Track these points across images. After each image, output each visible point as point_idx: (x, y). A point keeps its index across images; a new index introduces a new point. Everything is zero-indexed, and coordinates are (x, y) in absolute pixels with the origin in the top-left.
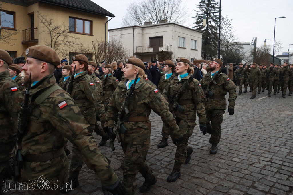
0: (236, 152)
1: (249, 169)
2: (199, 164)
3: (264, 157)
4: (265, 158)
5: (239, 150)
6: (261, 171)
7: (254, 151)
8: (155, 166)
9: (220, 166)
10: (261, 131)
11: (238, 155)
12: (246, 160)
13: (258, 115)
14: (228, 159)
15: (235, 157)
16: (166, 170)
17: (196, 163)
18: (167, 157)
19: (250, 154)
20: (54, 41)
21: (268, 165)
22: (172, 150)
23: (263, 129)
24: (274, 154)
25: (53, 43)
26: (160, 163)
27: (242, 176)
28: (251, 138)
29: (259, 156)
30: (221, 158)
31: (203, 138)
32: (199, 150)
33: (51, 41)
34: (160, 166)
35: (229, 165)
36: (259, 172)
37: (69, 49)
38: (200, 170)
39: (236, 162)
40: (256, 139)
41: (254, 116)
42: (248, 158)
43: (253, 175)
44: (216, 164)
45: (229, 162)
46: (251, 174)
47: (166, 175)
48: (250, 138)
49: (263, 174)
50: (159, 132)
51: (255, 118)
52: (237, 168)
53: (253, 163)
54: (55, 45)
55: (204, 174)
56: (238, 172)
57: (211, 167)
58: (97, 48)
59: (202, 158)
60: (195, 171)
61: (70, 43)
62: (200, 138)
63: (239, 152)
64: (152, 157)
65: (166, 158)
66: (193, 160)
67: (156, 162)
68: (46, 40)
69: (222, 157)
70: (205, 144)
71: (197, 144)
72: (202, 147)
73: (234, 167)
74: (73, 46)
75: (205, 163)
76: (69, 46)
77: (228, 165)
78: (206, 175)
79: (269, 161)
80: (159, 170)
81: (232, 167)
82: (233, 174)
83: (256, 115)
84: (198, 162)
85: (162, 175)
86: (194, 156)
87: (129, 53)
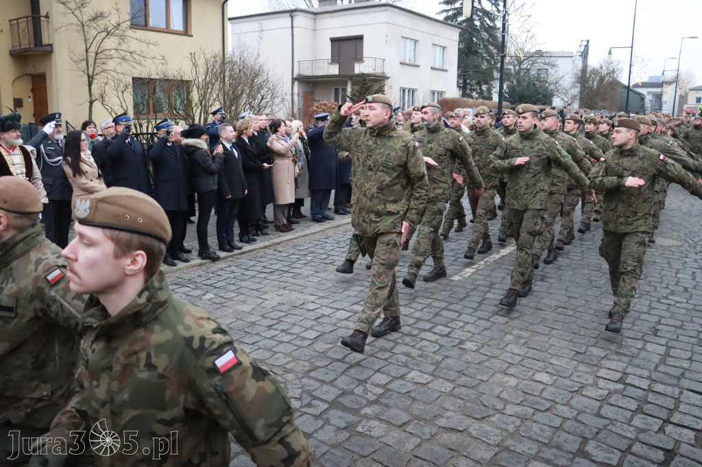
0: (543, 355)
1: (573, 402)
2: (456, 392)
3: (608, 369)
4: (609, 371)
5: (549, 351)
6: (600, 408)
7: (585, 352)
8: (351, 397)
9: (504, 395)
10: (600, 293)
11: (547, 363)
12: (565, 378)
13: (592, 247)
14: (524, 375)
15: (539, 369)
16: (377, 408)
17: (448, 387)
18: (378, 371)
19: (576, 360)
20: (93, 49)
21: (616, 392)
22: (390, 351)
23: (604, 290)
24: (630, 359)
25: (92, 55)
26: (363, 390)
27: (557, 422)
28: (577, 315)
29: (595, 365)
30: (506, 372)
31: (463, 316)
32: (456, 351)
33: (87, 50)
34: (363, 397)
35: (527, 393)
36: (595, 412)
37: (133, 70)
38: (459, 407)
39: (543, 383)
40: (588, 317)
41: (582, 252)
42: (570, 372)
43: (583, 421)
44: (497, 390)
45: (527, 385)
46: (579, 418)
47: (377, 423)
48: (575, 315)
49: (604, 416)
50: (359, 300)
51: (585, 256)
52: (544, 401)
53: (583, 387)
54: (96, 59)
55: (468, 418)
56: (548, 413)
57: (484, 399)
58: (202, 70)
59: (461, 373)
60: (448, 410)
61: (135, 56)
62: (457, 314)
63: (549, 356)
64: (342, 373)
65: (378, 374)
66: (440, 380)
67: (352, 387)
68: (72, 48)
69: (510, 369)
70: (469, 332)
71: (449, 333)
72: (462, 342)
73: (538, 399)
74: (143, 63)
75: (469, 387)
76: (131, 63)
77: (524, 392)
78: (473, 420)
79: (620, 381)
80: (361, 408)
81: (534, 398)
82: (535, 418)
83: (589, 249)
84: (453, 386)
85: (368, 424)
86: (443, 368)
87: (281, 85)
